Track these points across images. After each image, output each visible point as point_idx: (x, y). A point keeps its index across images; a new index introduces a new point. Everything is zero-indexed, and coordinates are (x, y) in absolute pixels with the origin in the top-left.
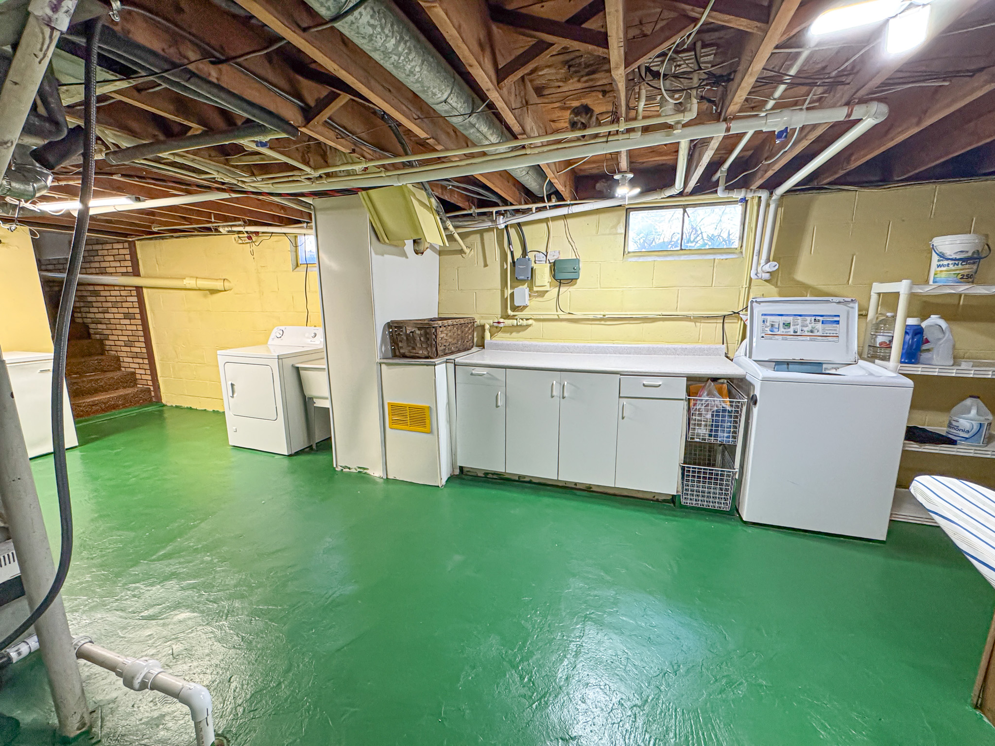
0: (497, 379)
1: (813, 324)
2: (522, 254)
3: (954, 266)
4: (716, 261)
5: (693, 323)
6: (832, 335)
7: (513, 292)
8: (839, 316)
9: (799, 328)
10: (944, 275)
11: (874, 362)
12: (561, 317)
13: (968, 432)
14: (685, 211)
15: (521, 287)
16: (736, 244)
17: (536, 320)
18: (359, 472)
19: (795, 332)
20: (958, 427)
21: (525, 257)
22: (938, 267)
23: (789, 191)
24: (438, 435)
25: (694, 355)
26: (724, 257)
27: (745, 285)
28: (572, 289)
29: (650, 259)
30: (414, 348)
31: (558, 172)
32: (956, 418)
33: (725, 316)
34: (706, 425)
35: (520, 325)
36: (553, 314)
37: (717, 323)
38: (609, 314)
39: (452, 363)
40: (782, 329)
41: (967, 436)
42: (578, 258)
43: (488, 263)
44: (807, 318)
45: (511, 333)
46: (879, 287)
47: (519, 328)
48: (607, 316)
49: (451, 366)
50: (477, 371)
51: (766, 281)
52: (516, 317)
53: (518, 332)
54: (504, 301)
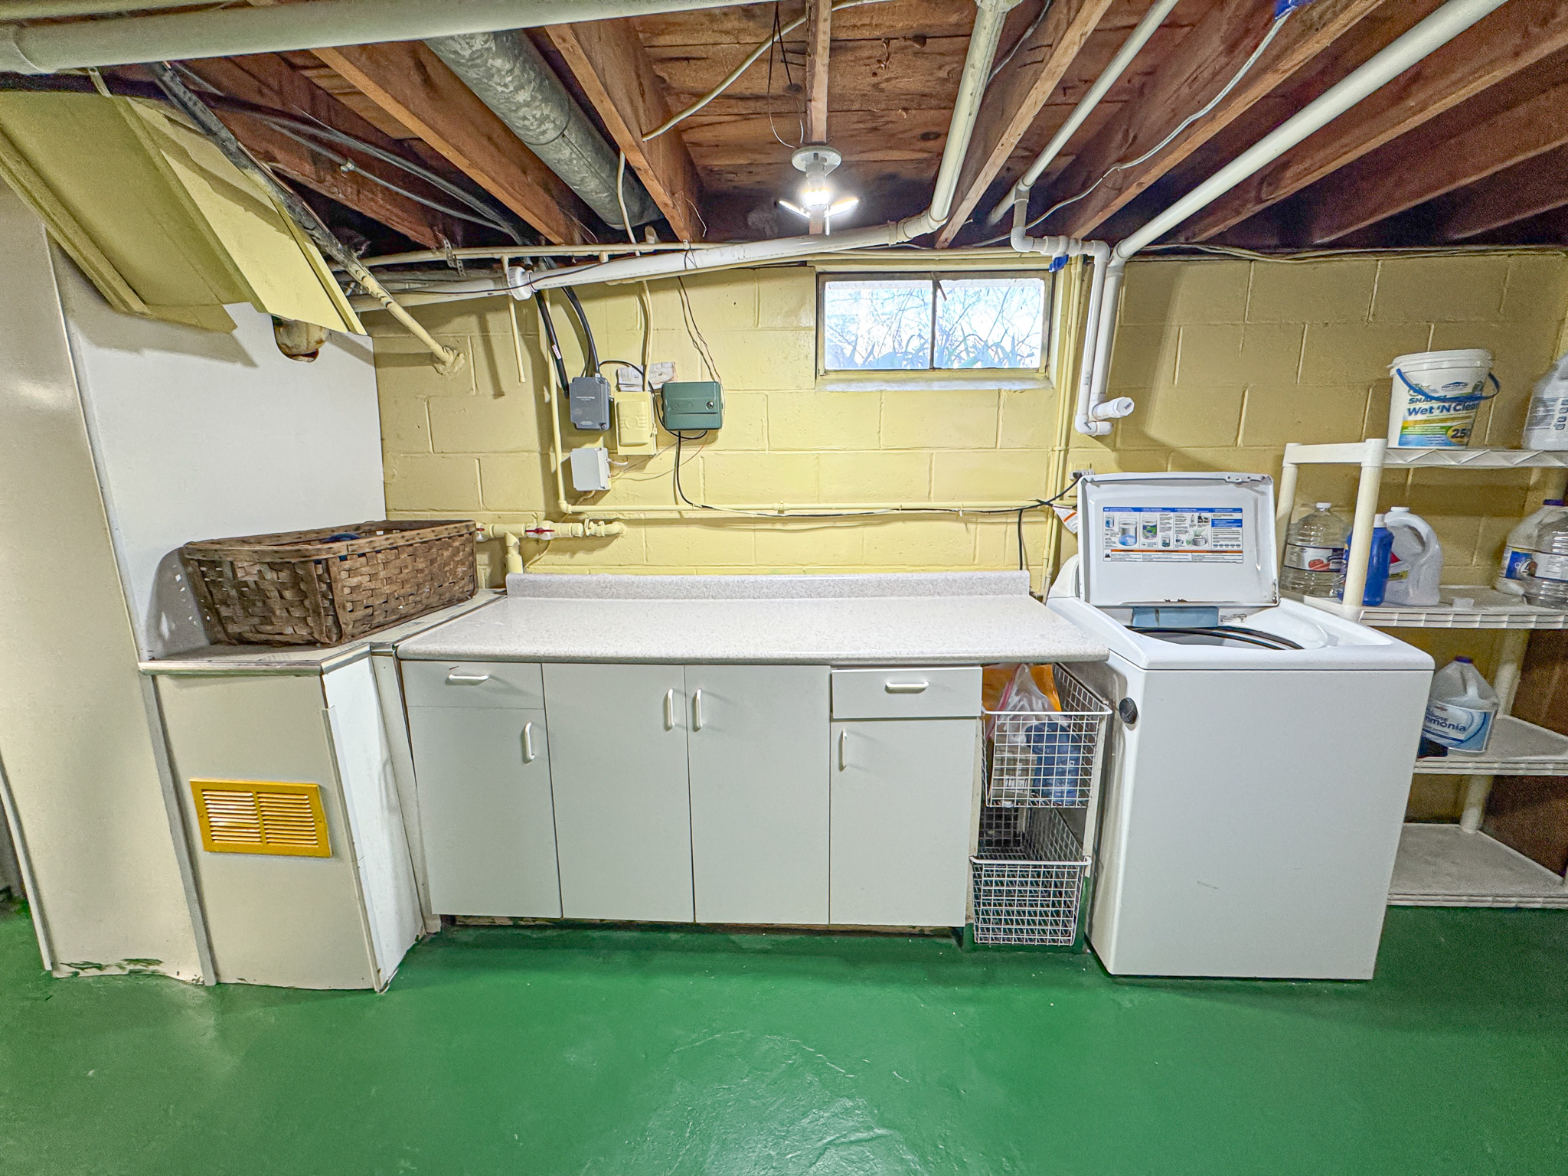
0: (519, 692)
1: (1196, 528)
2: (586, 369)
3: (1442, 411)
4: (1003, 394)
5: (963, 525)
6: (1230, 548)
7: (569, 459)
8: (1240, 510)
9: (1172, 535)
10: (1418, 430)
11: (1302, 601)
12: (686, 515)
13: (1464, 729)
14: (937, 286)
15: (588, 446)
16: (1036, 362)
17: (630, 522)
18: (131, 972)
19: (1166, 544)
20: (1446, 720)
21: (592, 376)
22: (1410, 414)
23: (1140, 253)
24: (355, 860)
25: (970, 594)
26: (1017, 386)
27: (1058, 445)
28: (707, 451)
29: (870, 387)
30: (266, 620)
31: (643, 136)
32: (1440, 704)
33: (1021, 510)
34: (1025, 771)
35: (591, 535)
36: (668, 508)
37: (1006, 523)
38: (792, 507)
39: (389, 654)
40: (1141, 539)
41: (1462, 737)
42: (717, 380)
43: (505, 385)
44: (1185, 514)
45: (573, 553)
46: (1297, 453)
47: (588, 542)
48: (787, 513)
49: (387, 666)
50: (463, 672)
51: (1099, 438)
52: (582, 517)
53: (591, 550)
54: (550, 478)
